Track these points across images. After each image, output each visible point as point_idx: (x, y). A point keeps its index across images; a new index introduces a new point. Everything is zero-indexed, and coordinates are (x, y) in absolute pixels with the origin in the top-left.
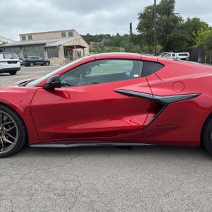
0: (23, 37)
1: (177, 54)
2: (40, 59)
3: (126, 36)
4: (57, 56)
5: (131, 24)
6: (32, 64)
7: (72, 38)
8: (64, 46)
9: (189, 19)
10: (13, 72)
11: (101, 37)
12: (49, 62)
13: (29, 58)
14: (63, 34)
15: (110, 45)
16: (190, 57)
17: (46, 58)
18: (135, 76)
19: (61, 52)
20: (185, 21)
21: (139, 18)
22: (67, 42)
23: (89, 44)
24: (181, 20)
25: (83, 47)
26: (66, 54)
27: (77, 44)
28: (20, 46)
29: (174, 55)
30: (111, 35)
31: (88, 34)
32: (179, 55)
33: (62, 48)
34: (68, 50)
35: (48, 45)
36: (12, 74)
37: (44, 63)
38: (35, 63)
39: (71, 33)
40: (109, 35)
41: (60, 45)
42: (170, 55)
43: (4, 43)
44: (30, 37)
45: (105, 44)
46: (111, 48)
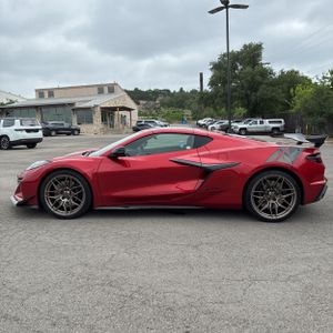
0: (40, 93)
1: (266, 121)
2: (66, 125)
3: (194, 92)
4: (90, 121)
5: (201, 75)
6: (53, 133)
7: (112, 96)
8: (102, 108)
9: (283, 73)
10: (31, 144)
11: (156, 93)
12: (79, 131)
13: (51, 124)
14: (100, 90)
15: (169, 105)
16: (285, 126)
17: (75, 125)
18: (188, 148)
19: (97, 117)
20: (277, 74)
21: (211, 69)
22: (106, 101)
23: (138, 104)
24: (271, 73)
25: (130, 110)
26: (104, 120)
27: (120, 105)
28: (36, 107)
29: (262, 123)
30: (172, 91)
31: (136, 89)
32: (270, 122)
33: (98, 110)
34: (108, 113)
35: (77, 105)
36: (29, 148)
37: (72, 132)
38: (59, 132)
39: (112, 88)
40: (168, 91)
41: (96, 106)
42: (256, 123)
43: (12, 102)
44: (51, 93)
45: (163, 104)
46: (170, 110)
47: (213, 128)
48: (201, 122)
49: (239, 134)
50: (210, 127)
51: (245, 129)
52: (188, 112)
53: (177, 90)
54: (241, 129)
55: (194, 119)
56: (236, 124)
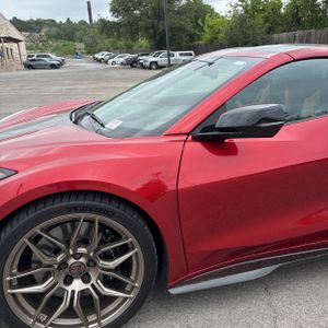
1: (177, 54)
3: (83, 23)
5: (89, 3)
11: (40, 23)
15: (58, 37)
25: (17, 41)
27: (5, 36)
30: (58, 21)
31: (15, 19)
32: (181, 55)
40: (54, 21)
45: (50, 37)
46: (60, 43)
47: (114, 63)
48: (98, 56)
49: (150, 68)
50: (110, 61)
51: (156, 62)
52: (81, 46)
53: (64, 21)
54: (151, 63)
55: (88, 53)
56: (144, 57)
